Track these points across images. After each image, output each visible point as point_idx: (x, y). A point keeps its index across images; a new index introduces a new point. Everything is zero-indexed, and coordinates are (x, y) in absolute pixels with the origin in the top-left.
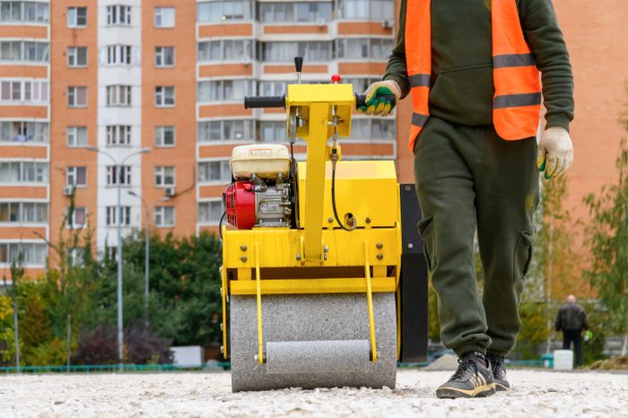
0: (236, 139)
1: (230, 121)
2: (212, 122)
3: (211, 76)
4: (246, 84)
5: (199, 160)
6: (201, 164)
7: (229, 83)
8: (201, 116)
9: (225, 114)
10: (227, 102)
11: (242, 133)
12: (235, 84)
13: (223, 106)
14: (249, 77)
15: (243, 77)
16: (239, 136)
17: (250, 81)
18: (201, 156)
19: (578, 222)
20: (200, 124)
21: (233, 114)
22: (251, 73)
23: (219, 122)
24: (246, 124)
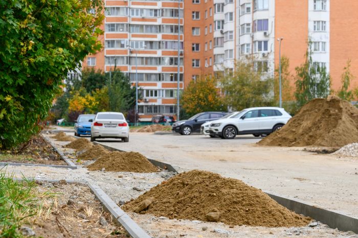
0: (120, 31)
1: (119, 24)
2: (111, 24)
3: (111, 5)
4: (125, 9)
5: (106, 39)
6: (106, 41)
7: (118, 8)
8: (106, 22)
9: (117, 21)
10: (117, 16)
11: (123, 29)
12: (121, 9)
13: (116, 18)
14: (127, 6)
15: (124, 6)
16: (121, 30)
17: (127, 8)
18: (107, 38)
19: (292, 76)
20: (106, 24)
21: (119, 21)
22: (127, 5)
23: (114, 24)
24: (125, 25)
